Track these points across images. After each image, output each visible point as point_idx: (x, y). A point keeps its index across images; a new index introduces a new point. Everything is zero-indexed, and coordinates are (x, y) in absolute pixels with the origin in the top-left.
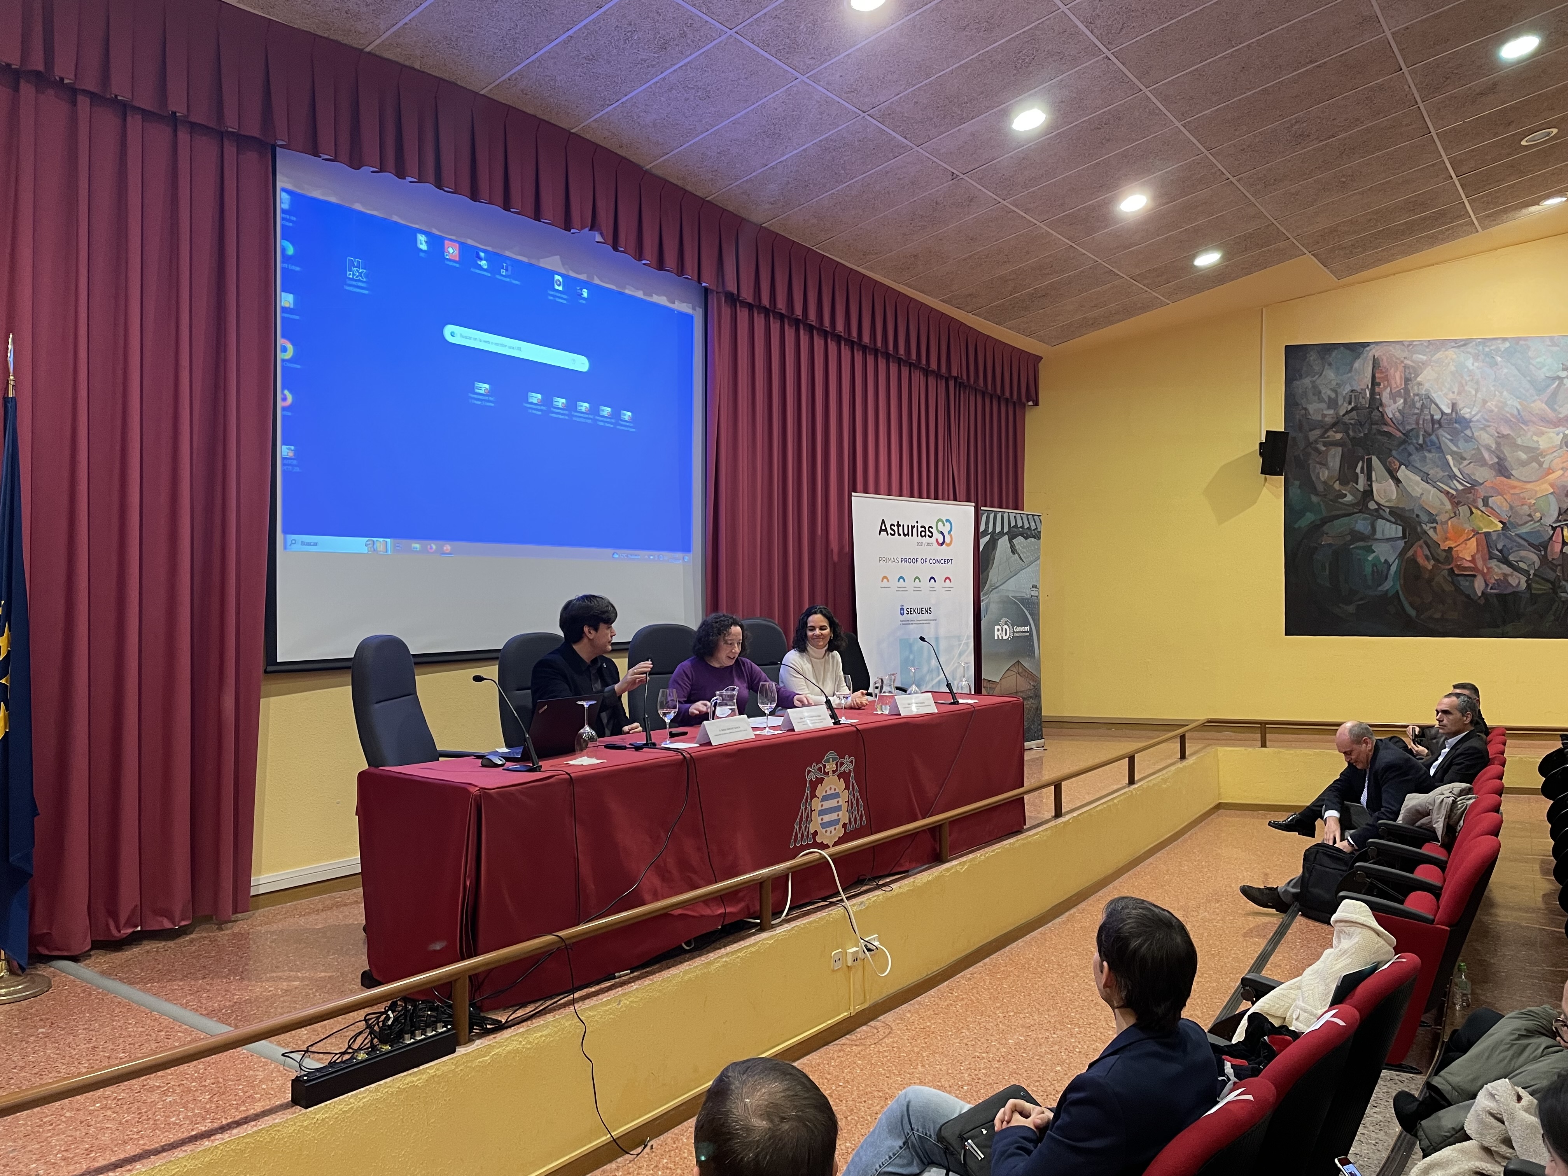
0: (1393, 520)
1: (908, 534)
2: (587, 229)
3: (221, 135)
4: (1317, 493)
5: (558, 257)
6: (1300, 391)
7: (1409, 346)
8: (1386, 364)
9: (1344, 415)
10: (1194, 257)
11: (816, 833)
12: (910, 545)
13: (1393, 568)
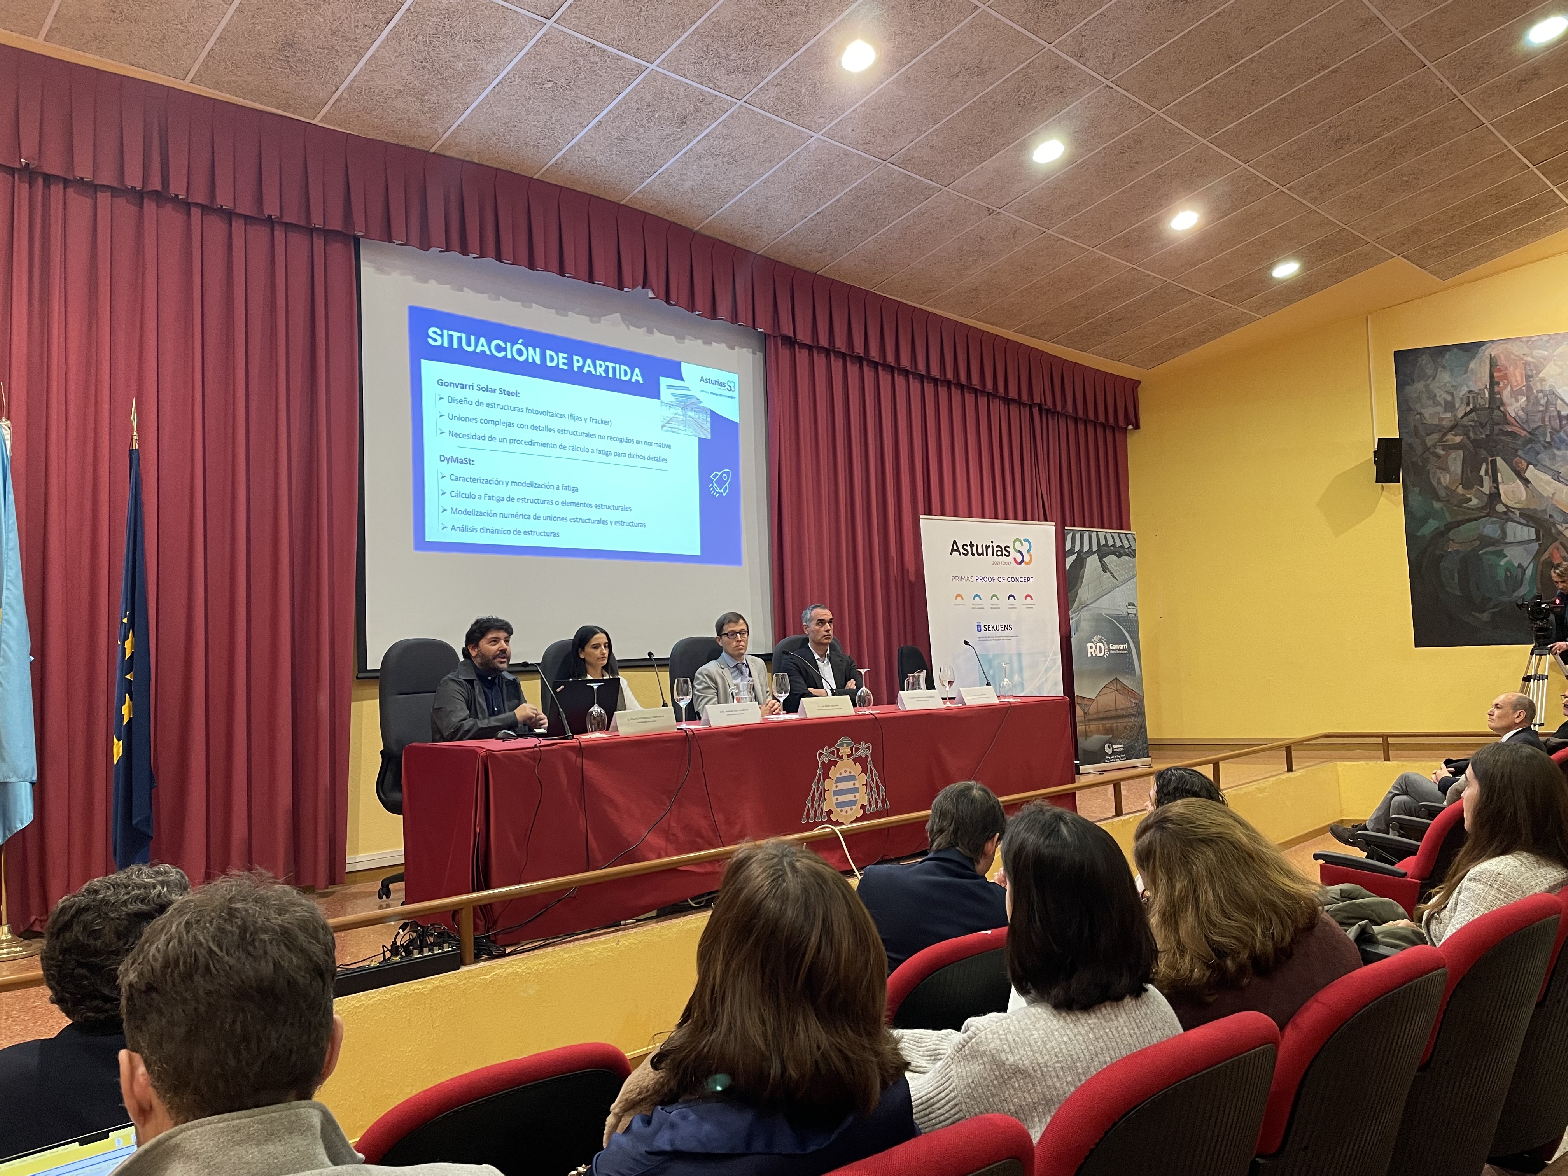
0: (1525, 522)
1: (982, 554)
2: (640, 287)
3: (311, 231)
4: (1439, 499)
5: (618, 315)
6: (1414, 396)
7: (1528, 342)
8: (1504, 362)
9: (1462, 418)
10: (1270, 267)
11: (830, 812)
12: (986, 564)
13: (1529, 572)
